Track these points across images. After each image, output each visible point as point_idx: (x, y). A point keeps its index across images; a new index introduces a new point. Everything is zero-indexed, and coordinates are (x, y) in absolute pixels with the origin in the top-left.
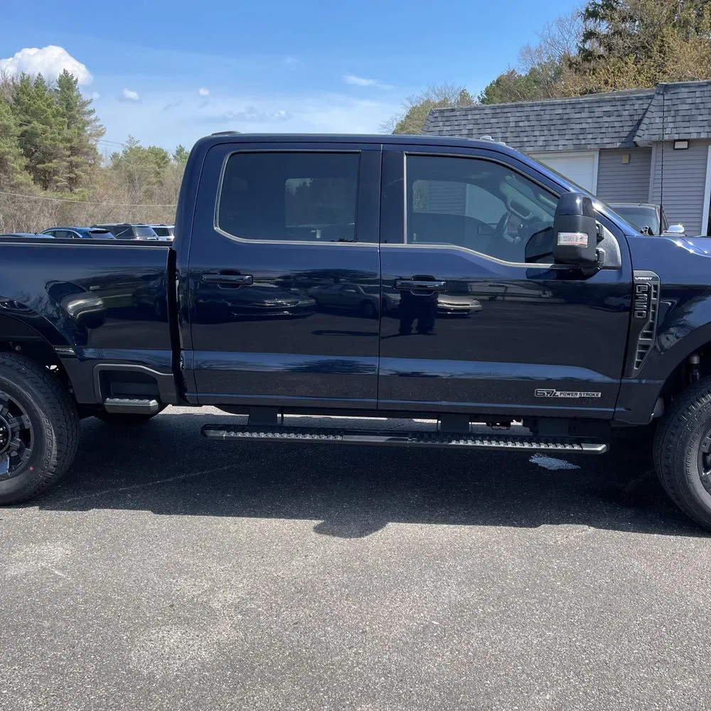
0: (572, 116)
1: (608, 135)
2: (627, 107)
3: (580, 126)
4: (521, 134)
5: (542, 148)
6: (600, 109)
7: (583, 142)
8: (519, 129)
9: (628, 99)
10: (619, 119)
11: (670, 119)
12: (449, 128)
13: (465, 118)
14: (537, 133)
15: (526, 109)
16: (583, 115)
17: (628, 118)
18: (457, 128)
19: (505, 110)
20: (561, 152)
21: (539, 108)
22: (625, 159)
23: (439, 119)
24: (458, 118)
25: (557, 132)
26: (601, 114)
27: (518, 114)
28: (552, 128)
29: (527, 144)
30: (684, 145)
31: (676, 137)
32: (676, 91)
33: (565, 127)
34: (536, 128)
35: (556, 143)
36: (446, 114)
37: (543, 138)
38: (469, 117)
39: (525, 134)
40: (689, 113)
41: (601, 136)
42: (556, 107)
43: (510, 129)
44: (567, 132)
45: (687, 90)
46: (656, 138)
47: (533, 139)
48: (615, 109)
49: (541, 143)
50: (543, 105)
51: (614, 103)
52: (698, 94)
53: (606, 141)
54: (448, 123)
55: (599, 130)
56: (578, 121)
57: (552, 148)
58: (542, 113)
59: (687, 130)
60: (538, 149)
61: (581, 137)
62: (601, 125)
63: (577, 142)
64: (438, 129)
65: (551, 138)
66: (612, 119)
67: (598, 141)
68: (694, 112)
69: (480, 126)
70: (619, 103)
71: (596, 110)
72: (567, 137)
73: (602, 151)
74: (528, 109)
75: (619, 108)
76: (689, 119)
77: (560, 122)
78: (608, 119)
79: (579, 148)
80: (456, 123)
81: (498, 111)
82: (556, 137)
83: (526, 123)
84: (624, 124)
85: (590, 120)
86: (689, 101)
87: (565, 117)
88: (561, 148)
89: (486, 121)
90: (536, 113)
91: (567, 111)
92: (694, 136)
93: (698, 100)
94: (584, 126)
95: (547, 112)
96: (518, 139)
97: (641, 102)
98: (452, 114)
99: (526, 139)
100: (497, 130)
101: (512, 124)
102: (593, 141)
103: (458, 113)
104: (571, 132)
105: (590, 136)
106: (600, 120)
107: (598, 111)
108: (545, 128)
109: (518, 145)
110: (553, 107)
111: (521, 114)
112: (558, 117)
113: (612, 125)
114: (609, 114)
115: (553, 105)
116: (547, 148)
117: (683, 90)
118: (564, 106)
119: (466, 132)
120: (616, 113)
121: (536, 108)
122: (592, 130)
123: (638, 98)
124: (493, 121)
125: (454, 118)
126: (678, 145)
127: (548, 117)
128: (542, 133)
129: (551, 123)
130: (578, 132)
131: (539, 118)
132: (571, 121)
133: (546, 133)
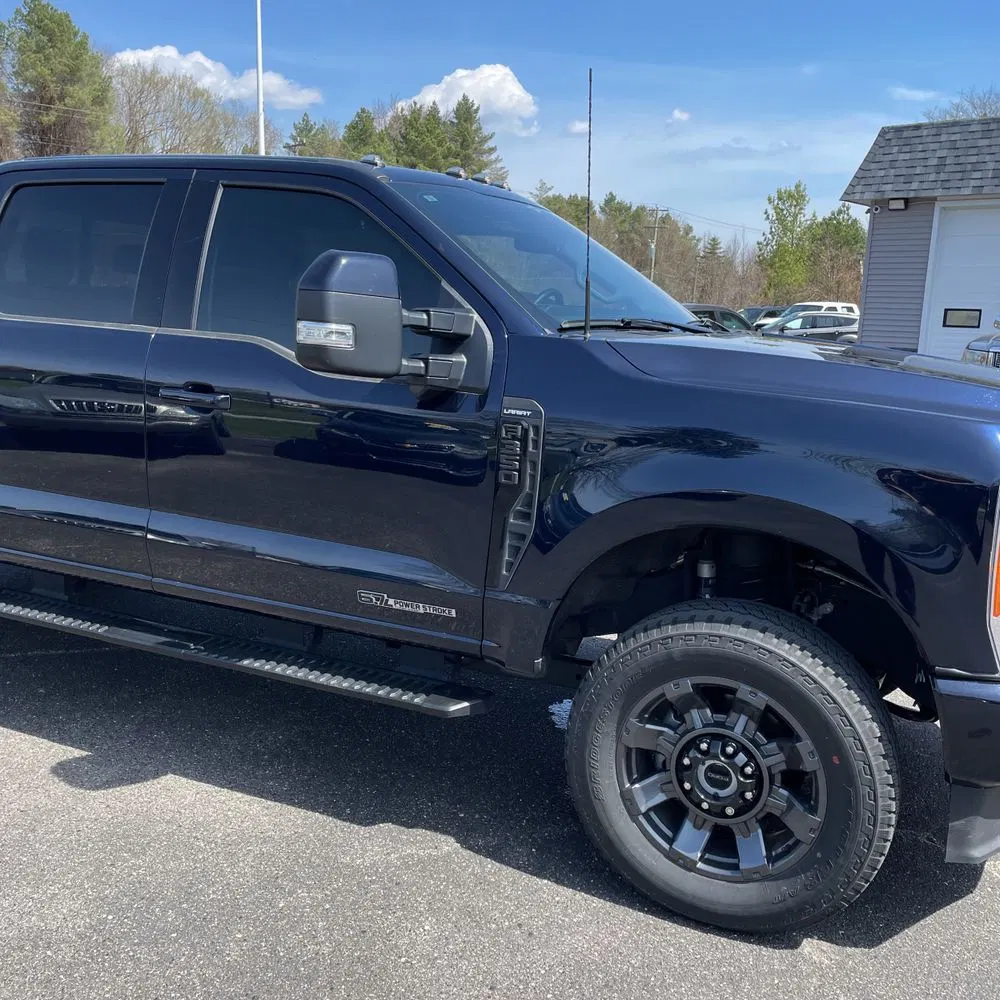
12: (907, 157)
13: (937, 139)
18: (920, 155)
23: (893, 142)
24: (924, 140)
36: (905, 134)
38: (943, 138)
54: (907, 149)
64: (890, 157)
69: (960, 152)
80: (920, 148)
89: (970, 143)
98: (916, 133)
100: (988, 158)
103: (925, 133)
119: (935, 162)
124: (982, 142)
125: (917, 140)
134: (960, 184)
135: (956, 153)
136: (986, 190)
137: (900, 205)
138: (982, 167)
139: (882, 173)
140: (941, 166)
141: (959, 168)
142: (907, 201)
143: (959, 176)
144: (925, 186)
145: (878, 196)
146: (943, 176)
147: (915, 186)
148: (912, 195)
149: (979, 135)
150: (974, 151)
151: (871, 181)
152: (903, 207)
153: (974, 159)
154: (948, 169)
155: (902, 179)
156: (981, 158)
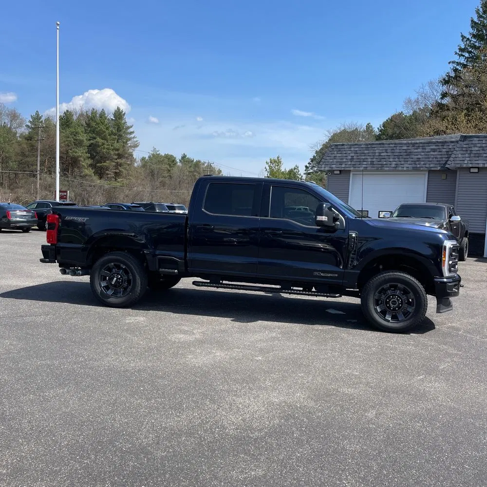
0: (412, 150)
1: (433, 162)
2: (445, 147)
3: (417, 157)
4: (382, 160)
6: (429, 148)
7: (418, 166)
8: (380, 157)
9: (446, 142)
10: (440, 153)
11: (467, 155)
12: (340, 155)
13: (350, 149)
14: (391, 160)
15: (385, 146)
16: (419, 150)
17: (445, 153)
18: (345, 155)
19: (373, 146)
20: (405, 171)
21: (393, 145)
22: (444, 177)
23: (335, 150)
24: (346, 149)
25: (403, 160)
26: (430, 150)
27: (381, 149)
28: (401, 157)
29: (385, 166)
30: (476, 170)
31: (471, 166)
32: (471, 140)
33: (408, 157)
34: (391, 157)
35: (402, 166)
36: (339, 147)
37: (395, 163)
38: (352, 149)
39: (384, 160)
40: (478, 152)
41: (429, 163)
42: (403, 145)
43: (375, 157)
44: (409, 160)
45: (478, 139)
46: (459, 166)
47: (389, 163)
48: (438, 147)
49: (393, 166)
50: (395, 144)
51: (437, 144)
52: (484, 142)
53: (431, 166)
54: (340, 152)
55: (428, 159)
56: (416, 154)
57: (400, 169)
58: (395, 148)
59: (477, 162)
60: (391, 169)
61: (417, 163)
62: (430, 156)
63: (415, 166)
64: (334, 155)
65: (399, 163)
66: (436, 153)
67: (427, 166)
68: (481, 152)
69: (358, 155)
70: (440, 144)
71: (427, 148)
72: (409, 163)
73: (431, 172)
74: (387, 146)
75: (440, 147)
76: (478, 155)
77: (405, 154)
78: (433, 153)
79: (416, 169)
80: (344, 152)
81: (369, 146)
82: (403, 163)
83: (385, 154)
84: (443, 156)
85: (423, 154)
86: (479, 145)
87: (409, 151)
88: (405, 169)
89: (362, 152)
90: (391, 148)
91: (410, 148)
92: (481, 166)
93: (484, 145)
94: (419, 157)
95: (398, 148)
96: (380, 163)
97: (453, 144)
98: (342, 147)
99: (385, 163)
100: (368, 157)
101: (377, 154)
102: (424, 166)
103: (346, 147)
104: (411, 160)
105: (423, 163)
106: (428, 153)
107: (428, 149)
108: (396, 157)
109: (380, 166)
110: (401, 145)
111: (383, 148)
112: (404, 151)
113: (435, 156)
114: (434, 150)
116: (397, 169)
117: (475, 139)
118: (408, 145)
119: (350, 158)
120: (438, 150)
121: (391, 146)
122: (424, 159)
124: (366, 152)
125: (343, 150)
126: (472, 170)
127: (398, 151)
128: (394, 160)
129: (400, 154)
130: (416, 160)
131: (393, 151)
132: (412, 154)
133: (397, 160)
134: (359, 166)
135: (357, 155)
136: (368, 169)
137: (338, 172)
138: (366, 160)
139: (331, 161)
140: (352, 159)
141: (358, 160)
142: (340, 171)
143: (359, 163)
144: (347, 166)
145: (330, 169)
146: (353, 163)
147: (343, 166)
148: (343, 169)
149: (364, 149)
150: (363, 155)
151: (327, 163)
152: (339, 173)
153: (364, 157)
154: (355, 160)
155: (338, 163)
156: (366, 157)
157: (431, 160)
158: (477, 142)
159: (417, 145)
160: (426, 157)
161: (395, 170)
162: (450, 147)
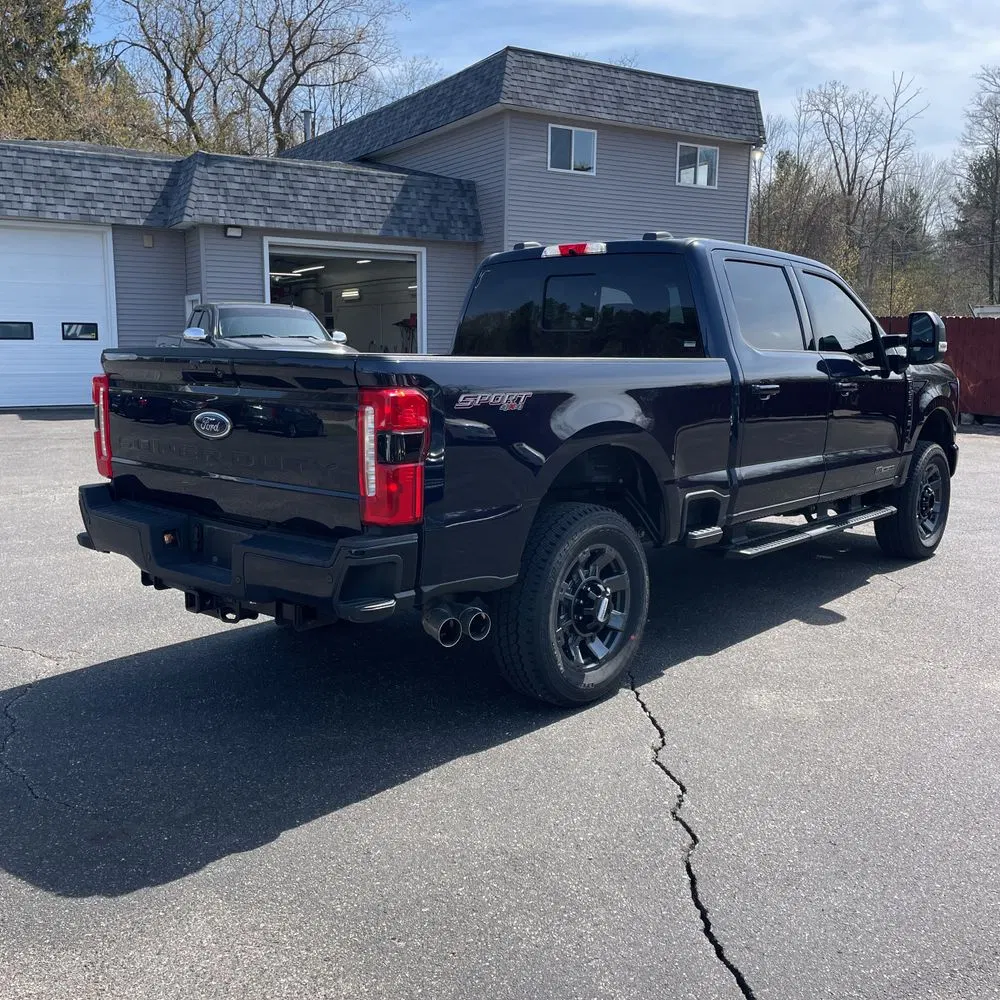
0: (69, 172)
1: (125, 207)
3: (84, 189)
5: (32, 214)
6: (107, 170)
7: (93, 212)
9: (142, 162)
10: (136, 187)
11: (221, 200)
14: (20, 191)
16: (85, 174)
17: (147, 188)
20: (62, 222)
21: (14, 154)
22: (146, 242)
25: (50, 193)
26: (110, 177)
28: (43, 186)
29: (6, 205)
30: (236, 232)
31: (232, 222)
32: (220, 165)
33: (61, 187)
34: (16, 183)
35: (52, 208)
37: (31, 199)
40: (240, 194)
41: (115, 206)
42: (42, 156)
44: (66, 194)
45: (233, 166)
46: (209, 220)
47: (15, 198)
48: (127, 172)
49: (28, 206)
51: (123, 165)
52: (246, 173)
53: (124, 214)
55: (111, 199)
56: (79, 182)
57: (48, 215)
58: (21, 161)
59: (243, 216)
60: (26, 213)
61: (88, 204)
62: (114, 192)
63: (85, 211)
65: (43, 200)
66: (126, 185)
67: (114, 213)
68: (246, 194)
70: (131, 166)
71: (102, 169)
72: (67, 202)
73: (117, 228)
75: (133, 172)
76: (241, 201)
77: (52, 179)
78: (120, 185)
79: (88, 220)
82: (51, 201)
84: (144, 194)
85: (96, 183)
86: (238, 179)
87: (58, 173)
88: (61, 216)
90: (11, 160)
91: (61, 165)
92: (252, 223)
94: (89, 189)
95: (28, 161)
99: (4, 197)
102: (106, 213)
104: (72, 195)
105: (101, 205)
106: (109, 184)
107: (106, 172)
108: (29, 184)
110: (37, 156)
112: (48, 171)
113: (127, 193)
114: (121, 178)
115: (39, 153)
116: (41, 214)
117: (228, 164)
118: (53, 158)
120: (130, 179)
121: (9, 153)
122: (103, 198)
123: (156, 164)
126: (231, 232)
127: (32, 169)
128: (27, 191)
129: (38, 178)
130: (82, 196)
131: (18, 168)
132: (68, 180)
133: (33, 192)
157: (118, 199)
158: (232, 172)
159: (77, 161)
160: (107, 191)
161: (36, 216)
162: (155, 174)
